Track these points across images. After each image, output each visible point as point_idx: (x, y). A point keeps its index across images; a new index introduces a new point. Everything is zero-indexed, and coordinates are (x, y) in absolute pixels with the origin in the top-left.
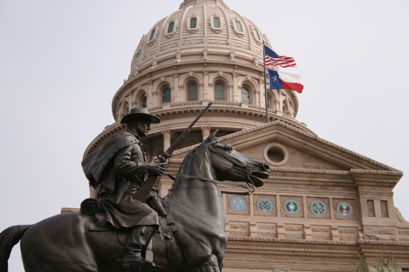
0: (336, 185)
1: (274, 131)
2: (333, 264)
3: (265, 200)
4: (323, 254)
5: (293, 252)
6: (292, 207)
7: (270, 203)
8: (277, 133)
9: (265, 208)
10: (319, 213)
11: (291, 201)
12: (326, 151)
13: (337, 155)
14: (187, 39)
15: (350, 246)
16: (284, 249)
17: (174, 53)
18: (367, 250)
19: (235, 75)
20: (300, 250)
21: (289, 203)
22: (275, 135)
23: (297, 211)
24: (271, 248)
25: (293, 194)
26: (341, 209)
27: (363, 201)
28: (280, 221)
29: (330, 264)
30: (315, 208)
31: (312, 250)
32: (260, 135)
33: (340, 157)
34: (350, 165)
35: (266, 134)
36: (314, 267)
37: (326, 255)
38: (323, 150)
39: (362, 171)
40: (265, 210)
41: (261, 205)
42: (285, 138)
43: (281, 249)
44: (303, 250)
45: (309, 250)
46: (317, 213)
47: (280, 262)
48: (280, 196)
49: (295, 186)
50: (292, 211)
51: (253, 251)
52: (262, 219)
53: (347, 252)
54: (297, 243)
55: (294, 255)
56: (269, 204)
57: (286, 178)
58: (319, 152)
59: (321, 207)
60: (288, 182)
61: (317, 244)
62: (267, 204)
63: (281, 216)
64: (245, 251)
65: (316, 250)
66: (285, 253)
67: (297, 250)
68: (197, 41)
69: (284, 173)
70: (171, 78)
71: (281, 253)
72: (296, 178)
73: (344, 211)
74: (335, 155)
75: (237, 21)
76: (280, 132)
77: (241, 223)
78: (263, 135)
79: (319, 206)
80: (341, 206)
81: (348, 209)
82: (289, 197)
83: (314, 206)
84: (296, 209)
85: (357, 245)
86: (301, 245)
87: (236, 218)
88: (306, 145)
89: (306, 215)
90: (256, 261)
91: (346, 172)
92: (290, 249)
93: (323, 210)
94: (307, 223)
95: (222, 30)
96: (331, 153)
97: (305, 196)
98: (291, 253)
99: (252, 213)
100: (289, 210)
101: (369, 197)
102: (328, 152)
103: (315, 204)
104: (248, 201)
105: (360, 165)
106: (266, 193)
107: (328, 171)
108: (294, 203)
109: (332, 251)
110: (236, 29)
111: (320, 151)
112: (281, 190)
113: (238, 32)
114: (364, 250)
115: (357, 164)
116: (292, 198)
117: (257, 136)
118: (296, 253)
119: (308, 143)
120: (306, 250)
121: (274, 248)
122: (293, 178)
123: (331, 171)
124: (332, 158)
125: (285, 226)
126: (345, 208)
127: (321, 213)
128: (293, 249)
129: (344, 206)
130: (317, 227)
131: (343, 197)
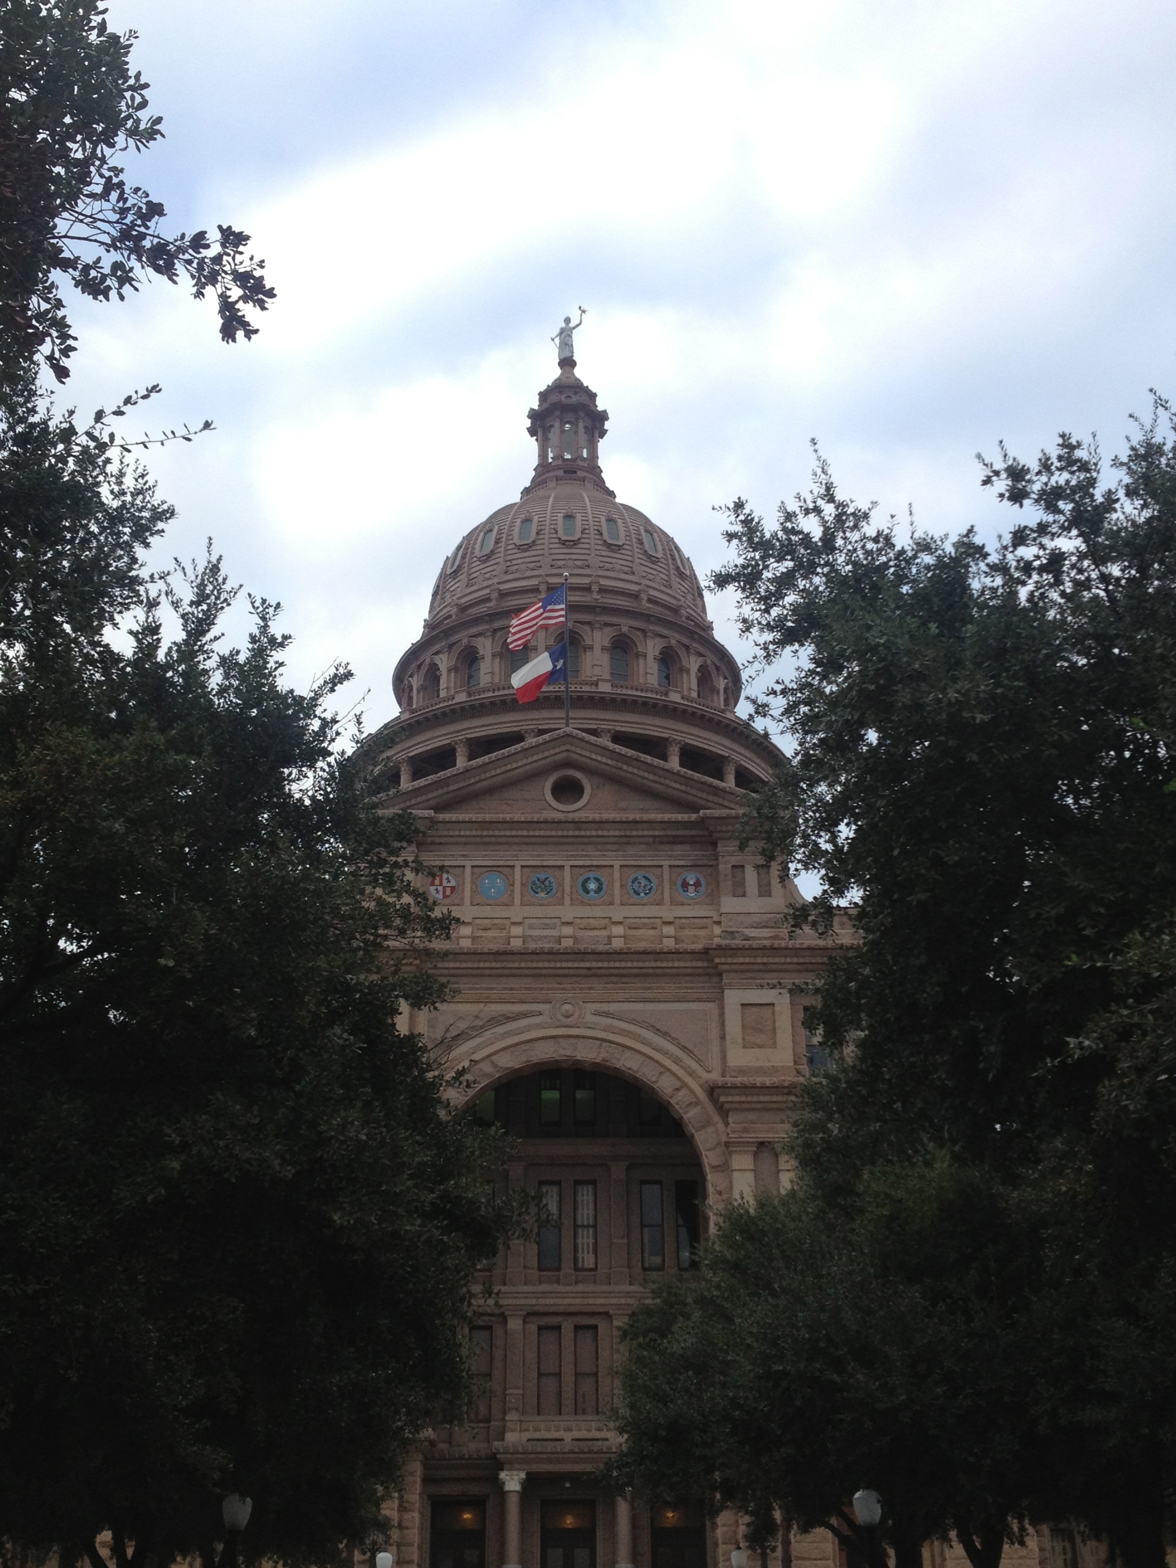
0: (675, 841)
1: (563, 748)
2: (662, 988)
3: (542, 876)
4: (644, 971)
5: (589, 969)
6: (592, 886)
7: (552, 880)
8: (567, 751)
9: (542, 891)
10: (642, 895)
11: (591, 875)
12: (656, 778)
13: (677, 786)
14: (514, 562)
15: (693, 953)
16: (570, 965)
17: (487, 591)
18: (723, 960)
19: (597, 625)
20: (600, 965)
21: (589, 879)
22: (565, 754)
23: (601, 894)
24: (547, 965)
25: (595, 863)
26: (685, 885)
27: (724, 867)
28: (568, 912)
29: (657, 988)
30: (636, 885)
31: (623, 964)
32: (535, 758)
33: (683, 788)
34: (703, 802)
35: (546, 754)
36: (627, 995)
37: (651, 971)
38: (651, 777)
39: (724, 812)
40: (542, 895)
41: (536, 884)
42: (583, 759)
43: (564, 965)
44: (605, 965)
45: (617, 965)
46: (639, 894)
47: (564, 989)
48: (571, 866)
49: (600, 847)
50: (592, 893)
51: (514, 971)
52: (537, 911)
53: (688, 964)
54: (593, 953)
55: (592, 974)
56: (550, 883)
57: (583, 833)
58: (645, 781)
59: (647, 882)
60: (586, 840)
61: (632, 953)
62: (547, 883)
63: (571, 904)
64: (500, 971)
65: (629, 964)
66: (572, 972)
67: (594, 964)
68: (531, 565)
69: (578, 824)
70: (480, 639)
71: (566, 972)
72: (600, 833)
73: (691, 889)
74: (674, 785)
75: (610, 520)
76: (573, 748)
77: (496, 921)
78: (540, 756)
79: (643, 882)
80: (684, 880)
81: (697, 884)
82: (588, 869)
83: (633, 882)
84: (599, 890)
85: (706, 951)
86: (602, 956)
87: (487, 911)
88: (620, 769)
89: (617, 900)
90: (520, 989)
91: (694, 816)
92: (582, 965)
93: (650, 889)
94: (618, 913)
95: (579, 539)
96: (667, 782)
97: (617, 864)
98: (585, 972)
99: (517, 901)
100: (587, 892)
101: (735, 860)
102: (662, 780)
103: (636, 879)
104: (511, 879)
105: (721, 801)
106: (545, 863)
107: (659, 817)
108: (596, 879)
109: (659, 964)
110: (606, 536)
111: (647, 779)
112: (573, 856)
113: (609, 542)
114: (717, 960)
115: (716, 799)
116: (593, 869)
117: (530, 760)
118: (593, 971)
119: (625, 767)
120: (612, 965)
121: (552, 965)
122: (594, 833)
123: (667, 817)
124: (669, 790)
125: (578, 921)
126: (691, 883)
127: (646, 894)
128: (588, 965)
129: (692, 879)
130: (638, 920)
131: (689, 863)
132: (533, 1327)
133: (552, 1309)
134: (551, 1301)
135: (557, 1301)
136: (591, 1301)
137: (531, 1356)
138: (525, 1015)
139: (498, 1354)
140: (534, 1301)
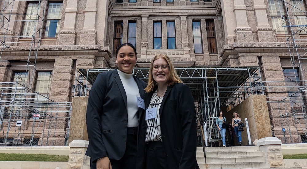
132: (151, 21)
133: (158, 14)
134: (158, 11)
135: (160, 11)
136: (172, 11)
137: (151, 31)
139: (139, 30)
140: (151, 11)
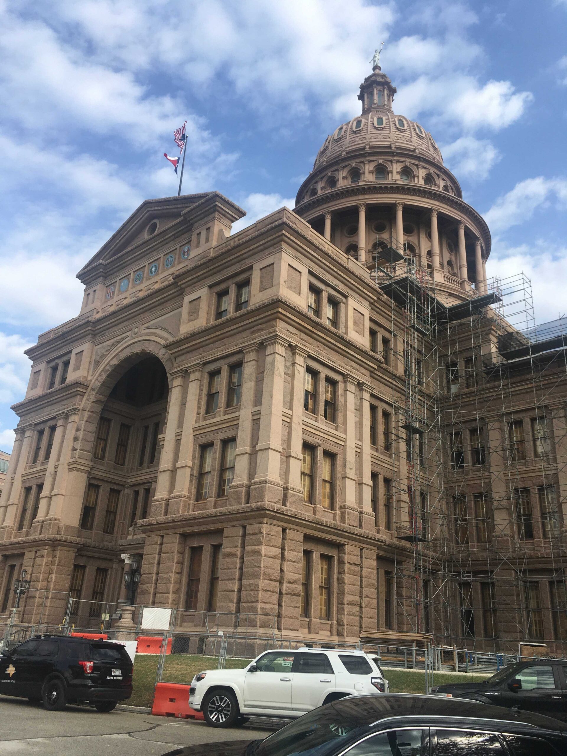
0: (182, 233)
3: (139, 273)
6: (153, 270)
7: (142, 274)
8: (148, 211)
9: (138, 280)
10: (169, 265)
11: (153, 264)
12: (174, 206)
13: (180, 206)
21: (153, 267)
23: (156, 272)
25: (155, 259)
26: (184, 252)
27: (194, 236)
28: (144, 285)
29: (165, 308)
30: (167, 262)
35: (141, 217)
40: (138, 282)
41: (136, 278)
42: (154, 212)
47: (136, 322)
48: (148, 264)
49: (157, 250)
51: (121, 320)
52: (134, 290)
53: (174, 291)
57: (150, 246)
58: (171, 210)
60: (152, 249)
62: (140, 275)
63: (145, 281)
64: (117, 322)
66: (138, 312)
72: (156, 243)
73: (186, 254)
76: (150, 209)
77: (121, 300)
79: (170, 259)
80: (184, 250)
81: (188, 251)
82: (153, 263)
84: (156, 270)
87: (120, 297)
90: (123, 327)
91: (182, 217)
92: (140, 307)
93: (172, 261)
96: (177, 206)
97: (162, 255)
98: (142, 310)
99: (130, 288)
100: (152, 273)
101: (198, 231)
103: (168, 259)
104: (129, 280)
106: (140, 267)
107: (172, 224)
108: (155, 266)
112: (148, 259)
118: (145, 309)
123: (174, 222)
126: (186, 251)
127: (171, 264)
129: (186, 249)
131: (187, 241)
138: (123, 339)
